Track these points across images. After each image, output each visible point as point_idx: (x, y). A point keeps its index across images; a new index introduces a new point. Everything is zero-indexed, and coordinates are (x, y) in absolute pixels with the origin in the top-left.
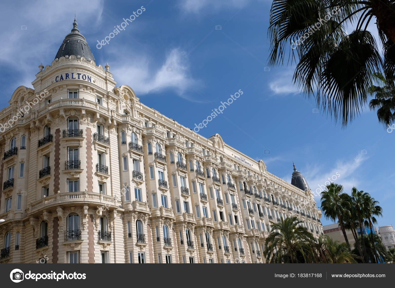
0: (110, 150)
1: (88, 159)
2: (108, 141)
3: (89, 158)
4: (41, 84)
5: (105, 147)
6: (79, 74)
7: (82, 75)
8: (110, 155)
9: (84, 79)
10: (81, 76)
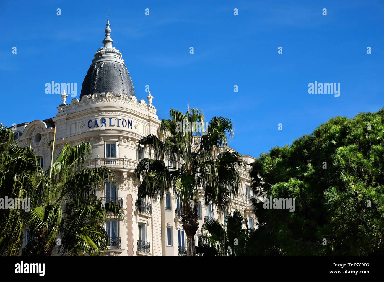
0: (152, 220)
1: (128, 236)
2: (150, 208)
3: (130, 234)
4: (66, 123)
5: (147, 217)
6: (118, 120)
7: (122, 120)
8: (152, 226)
9: (125, 125)
10: (120, 122)
